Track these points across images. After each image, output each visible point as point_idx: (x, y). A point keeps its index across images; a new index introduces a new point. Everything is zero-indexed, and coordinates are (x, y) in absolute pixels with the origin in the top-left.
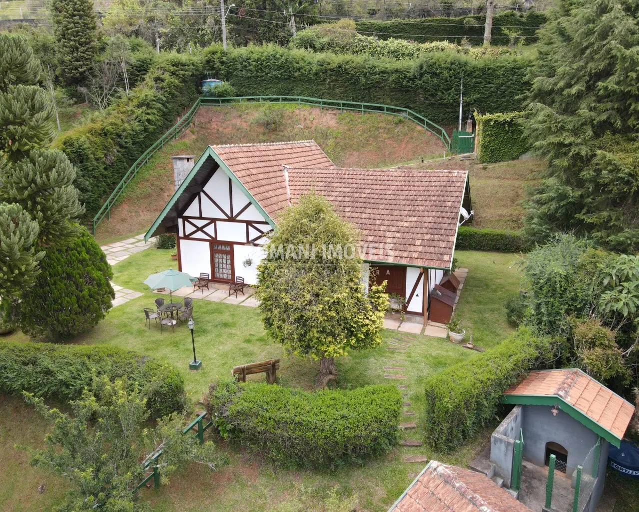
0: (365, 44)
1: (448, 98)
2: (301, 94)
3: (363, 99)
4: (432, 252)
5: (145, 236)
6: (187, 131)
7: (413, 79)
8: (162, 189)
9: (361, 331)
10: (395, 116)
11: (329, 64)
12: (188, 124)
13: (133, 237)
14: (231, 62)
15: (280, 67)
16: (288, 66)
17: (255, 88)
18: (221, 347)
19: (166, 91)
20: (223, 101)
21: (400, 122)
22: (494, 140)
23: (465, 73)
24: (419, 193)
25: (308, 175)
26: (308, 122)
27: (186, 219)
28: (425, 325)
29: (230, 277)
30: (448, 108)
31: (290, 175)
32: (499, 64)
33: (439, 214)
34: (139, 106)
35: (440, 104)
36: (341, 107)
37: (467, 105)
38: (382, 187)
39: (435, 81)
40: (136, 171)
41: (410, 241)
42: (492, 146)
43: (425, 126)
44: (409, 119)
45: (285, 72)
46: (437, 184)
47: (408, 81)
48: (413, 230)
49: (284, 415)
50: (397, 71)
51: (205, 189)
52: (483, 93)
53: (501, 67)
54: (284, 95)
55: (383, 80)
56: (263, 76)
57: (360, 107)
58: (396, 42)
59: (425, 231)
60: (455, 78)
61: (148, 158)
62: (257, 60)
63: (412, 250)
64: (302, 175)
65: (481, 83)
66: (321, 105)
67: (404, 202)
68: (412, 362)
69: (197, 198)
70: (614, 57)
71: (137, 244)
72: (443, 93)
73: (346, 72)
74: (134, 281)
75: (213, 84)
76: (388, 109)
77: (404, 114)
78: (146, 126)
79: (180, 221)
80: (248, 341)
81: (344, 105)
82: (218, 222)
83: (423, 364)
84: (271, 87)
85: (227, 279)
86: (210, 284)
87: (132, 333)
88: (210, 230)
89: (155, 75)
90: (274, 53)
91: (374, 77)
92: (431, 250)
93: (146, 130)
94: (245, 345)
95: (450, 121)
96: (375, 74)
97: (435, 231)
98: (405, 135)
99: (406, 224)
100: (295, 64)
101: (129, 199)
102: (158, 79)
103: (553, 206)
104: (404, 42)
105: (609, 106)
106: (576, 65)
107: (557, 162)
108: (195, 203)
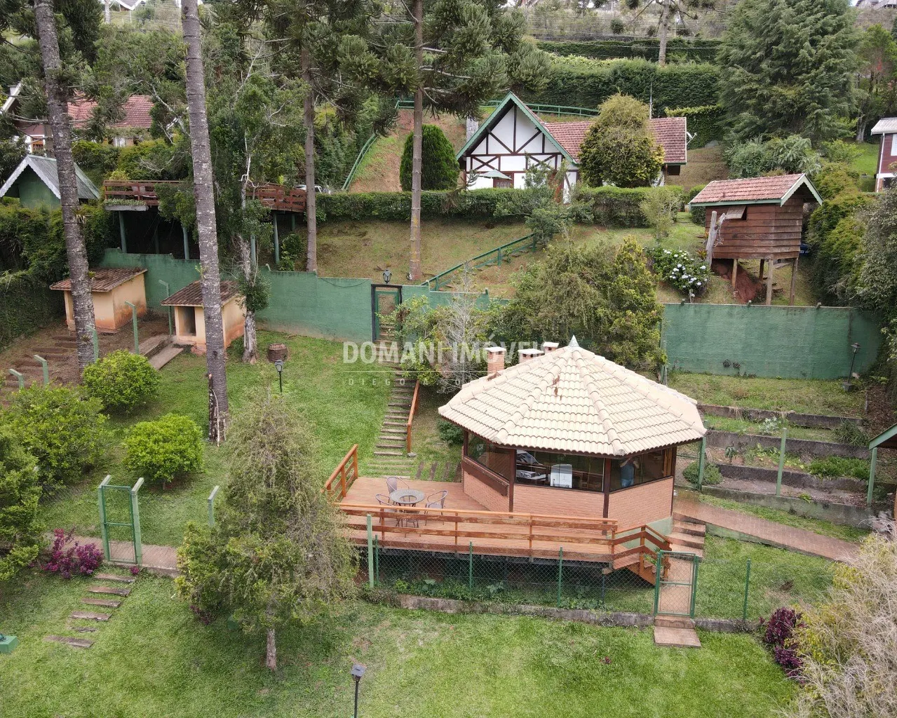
3: (559, 103)
7: (607, 83)
10: (589, 118)
23: (654, 77)
37: (655, 107)
39: (628, 84)
46: (665, 125)
51: (493, 132)
52: (669, 96)
53: (685, 74)
55: (579, 84)
57: (557, 109)
60: (646, 82)
61: (369, 146)
65: (668, 86)
69: (485, 140)
70: (782, 33)
76: (583, 111)
79: (468, 159)
81: (541, 108)
82: (502, 157)
88: (495, 164)
91: (571, 82)
92: (671, 155)
97: (671, 147)
103: (747, 130)
104: (585, 59)
105: (779, 63)
106: (758, 41)
107: (748, 102)
108: (484, 143)
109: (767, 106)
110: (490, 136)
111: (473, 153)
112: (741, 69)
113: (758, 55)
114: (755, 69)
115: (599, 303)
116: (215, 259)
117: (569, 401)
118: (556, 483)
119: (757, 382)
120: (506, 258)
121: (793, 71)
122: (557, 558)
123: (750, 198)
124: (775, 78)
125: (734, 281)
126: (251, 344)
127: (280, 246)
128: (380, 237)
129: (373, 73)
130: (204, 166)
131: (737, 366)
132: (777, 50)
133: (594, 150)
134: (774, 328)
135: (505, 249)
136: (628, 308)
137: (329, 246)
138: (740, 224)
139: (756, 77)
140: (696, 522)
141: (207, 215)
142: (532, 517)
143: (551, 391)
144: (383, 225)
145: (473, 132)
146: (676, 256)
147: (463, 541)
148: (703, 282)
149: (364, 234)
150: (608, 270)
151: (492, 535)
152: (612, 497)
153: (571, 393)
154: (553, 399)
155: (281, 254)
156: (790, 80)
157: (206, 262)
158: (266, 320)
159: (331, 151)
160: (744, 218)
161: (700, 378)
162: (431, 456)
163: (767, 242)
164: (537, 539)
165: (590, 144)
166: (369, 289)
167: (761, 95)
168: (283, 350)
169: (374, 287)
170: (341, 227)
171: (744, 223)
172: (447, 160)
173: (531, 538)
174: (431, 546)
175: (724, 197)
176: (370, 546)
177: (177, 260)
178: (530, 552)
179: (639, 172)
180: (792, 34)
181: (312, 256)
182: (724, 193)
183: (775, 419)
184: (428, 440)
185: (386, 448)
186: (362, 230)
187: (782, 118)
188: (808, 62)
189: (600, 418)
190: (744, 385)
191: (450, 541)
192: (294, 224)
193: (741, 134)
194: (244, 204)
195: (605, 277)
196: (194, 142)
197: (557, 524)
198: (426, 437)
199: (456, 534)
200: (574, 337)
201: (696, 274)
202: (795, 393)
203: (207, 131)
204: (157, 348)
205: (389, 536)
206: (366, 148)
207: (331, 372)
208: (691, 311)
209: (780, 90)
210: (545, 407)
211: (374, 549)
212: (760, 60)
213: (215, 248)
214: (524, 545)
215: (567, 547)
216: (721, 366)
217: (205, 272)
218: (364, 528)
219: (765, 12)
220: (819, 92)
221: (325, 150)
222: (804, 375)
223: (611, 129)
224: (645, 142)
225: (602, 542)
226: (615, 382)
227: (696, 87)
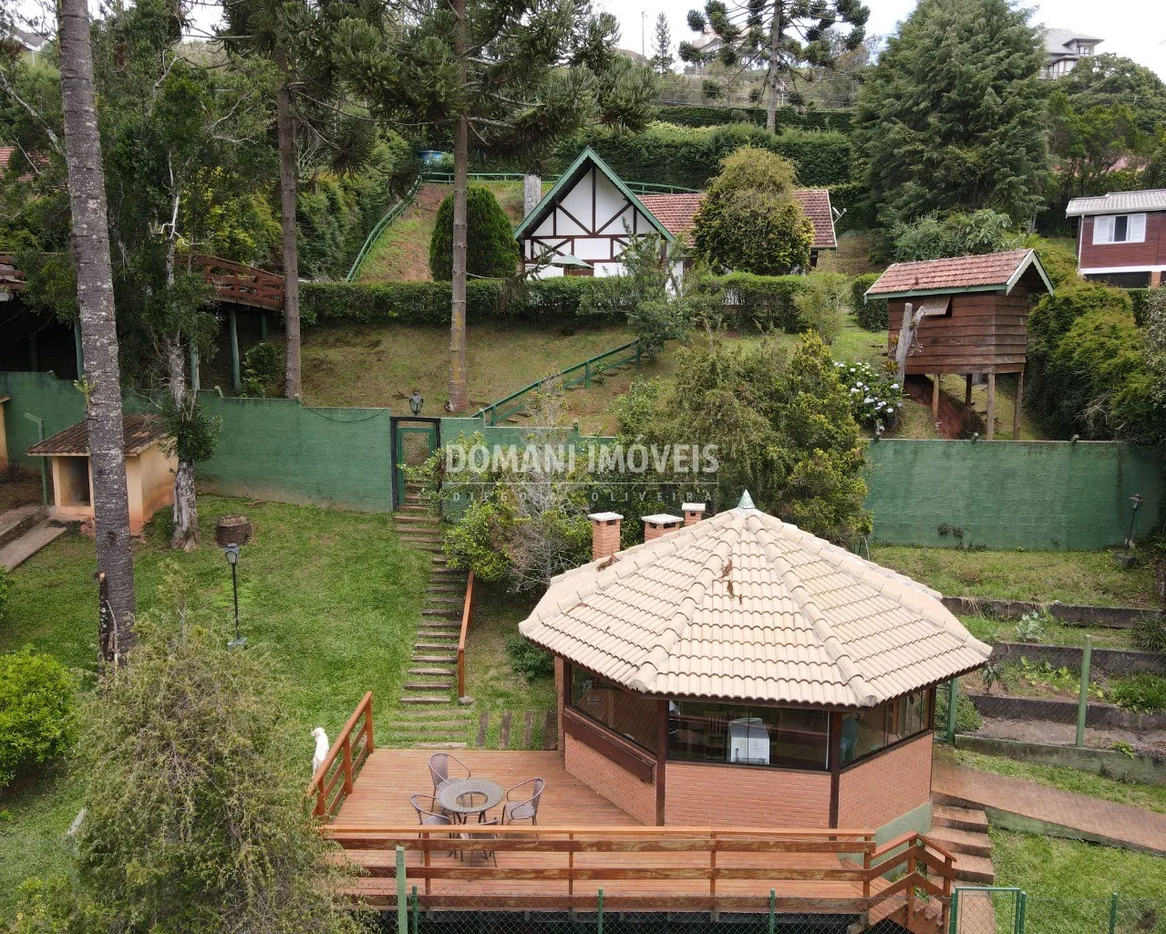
3: (643, 180)
6: (411, 212)
7: (707, 154)
12: (412, 202)
27: (535, 240)
47: (701, 157)
50: (687, 144)
51: (562, 204)
53: (807, 144)
55: (669, 154)
57: (641, 187)
61: (381, 231)
69: (552, 215)
70: (954, 77)
75: (436, 157)
76: (674, 190)
79: (528, 243)
82: (576, 240)
88: (566, 249)
96: (659, 147)
103: (912, 205)
104: (673, 126)
105: (953, 116)
106: (921, 87)
107: (912, 168)
108: (550, 219)
109: (938, 174)
110: (558, 210)
111: (534, 235)
112: (901, 125)
113: (922, 106)
114: (918, 122)
115: (768, 438)
116: (113, 368)
117: (757, 605)
118: (742, 756)
119: (991, 557)
120: (596, 378)
121: (971, 127)
122: (764, 911)
123: (957, 284)
124: (947, 137)
125: (935, 407)
126: (185, 518)
127: (241, 361)
128: (401, 349)
129: (390, 82)
130: (92, 204)
131: (958, 534)
132: (949, 98)
133: (716, 223)
134: (1011, 474)
135: (597, 363)
136: (815, 445)
137: (322, 362)
138: (942, 323)
139: (921, 135)
140: (967, 805)
141: (98, 290)
142: (714, 835)
143: (721, 588)
144: (405, 331)
145: (534, 205)
146: (853, 370)
147: (585, 888)
148: (896, 408)
149: (377, 344)
150: (780, 384)
151: (640, 874)
152: (846, 778)
153: (756, 590)
154: (727, 604)
155: (243, 374)
156: (967, 139)
157: (96, 374)
158: (217, 477)
159: (324, 233)
160: (949, 314)
161: (907, 552)
162: (500, 701)
163: (985, 348)
164: (724, 877)
165: (708, 214)
166: (387, 426)
167: (929, 159)
168: (242, 527)
169: (394, 421)
170: (340, 333)
171: (949, 322)
172: (502, 238)
173: (714, 875)
174: (521, 900)
175: (917, 284)
176: (402, 909)
177: (62, 382)
178: (713, 902)
179: (782, 254)
180: (969, 78)
181: (293, 376)
182: (917, 279)
183: (1036, 615)
184: (492, 672)
185: (422, 689)
186: (374, 338)
187: (960, 189)
188: (994, 114)
189: (817, 635)
190: (974, 562)
191: (559, 889)
192: (265, 330)
193: (904, 211)
194: (171, 281)
195: (775, 396)
196: (72, 162)
197: (763, 847)
198: (488, 668)
199: (571, 875)
200: (746, 494)
201: (884, 397)
202: (1050, 570)
203: (98, 144)
204: (18, 528)
205: (440, 887)
206: (376, 233)
207: (325, 561)
208: (889, 452)
209: (957, 151)
210: (716, 618)
211: (410, 913)
212: (926, 112)
213: (114, 350)
214: (700, 888)
215: (784, 889)
216: (935, 534)
217: (92, 393)
218: (389, 872)
219: (928, 50)
220: (1012, 154)
221: (315, 230)
222: (1056, 544)
223: (740, 193)
224: (789, 211)
225: (849, 875)
226: (826, 568)
227: (823, 162)
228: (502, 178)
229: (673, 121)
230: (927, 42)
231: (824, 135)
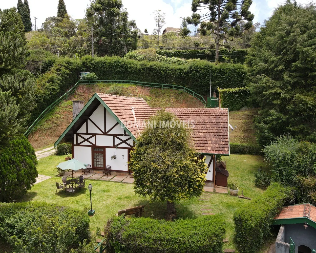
0: (161, 59)
1: (205, 82)
2: (131, 80)
3: (163, 83)
4: (218, 147)
5: (55, 144)
6: (72, 96)
7: (187, 73)
8: (58, 125)
9: (195, 184)
10: (179, 90)
11: (146, 65)
12: (73, 93)
13: (41, 150)
14: (96, 64)
15: (121, 66)
16: (125, 66)
17: (108, 76)
18: (104, 203)
19: (63, 75)
20: (91, 82)
21: (181, 93)
22: (228, 101)
23: (212, 71)
24: (205, 119)
25: (145, 112)
26: (135, 93)
27: (78, 134)
28: (214, 187)
29: (103, 166)
30: (204, 87)
31: (135, 112)
32: (227, 67)
33: (218, 128)
34: (49, 82)
35: (200, 85)
36: (152, 86)
37: (213, 86)
38: (186, 116)
39: (198, 74)
40: (44, 115)
41: (205, 142)
42: (228, 104)
43: (193, 95)
44: (186, 92)
45: (123, 69)
46: (214, 114)
47: (185, 74)
48: (206, 136)
49: (158, 235)
50: (179, 69)
51: (91, 118)
52: (220, 80)
53: (228, 69)
54: (123, 80)
55: (172, 73)
56: (112, 71)
57: (161, 86)
58: (176, 58)
59: (212, 137)
60: (207, 73)
61: (51, 108)
62: (109, 63)
63: (207, 146)
64: (142, 112)
65: (219, 75)
66: (142, 85)
67: (199, 123)
68: (215, 206)
69: (86, 122)
71: (44, 153)
72: (202, 80)
73: (154, 69)
74: (45, 171)
75: (86, 75)
76: (175, 87)
77: (183, 90)
78: (52, 92)
79: (75, 136)
80: (120, 199)
81: (153, 85)
82: (97, 136)
83: (221, 207)
84: (116, 76)
85: (101, 168)
86: (91, 171)
87: (48, 197)
88: (92, 140)
89: (57, 68)
90: (118, 60)
91: (168, 72)
92: (217, 145)
93: (51, 94)
94: (118, 201)
95: (205, 93)
96: (169, 70)
97: (218, 137)
98: (183, 100)
99: (201, 134)
100: (129, 65)
101: (39, 130)
102: (58, 70)
103: (275, 123)
104: (179, 59)
105: (298, 75)
106: (278, 57)
107: (274, 102)
108: (85, 125)
109: (289, 107)
110: (89, 121)
111: (78, 132)
112: (267, 78)
113: (280, 68)
114: (277, 76)
121: (310, 82)
124: (294, 86)
132: (295, 66)
139: (279, 83)
167: (284, 98)
180: (308, 54)
206: (48, 110)
209: (302, 97)
212: (282, 71)
219: (283, 37)
227: (234, 76)
228: (110, 82)
229: (180, 57)
230: (283, 33)
231: (235, 65)
